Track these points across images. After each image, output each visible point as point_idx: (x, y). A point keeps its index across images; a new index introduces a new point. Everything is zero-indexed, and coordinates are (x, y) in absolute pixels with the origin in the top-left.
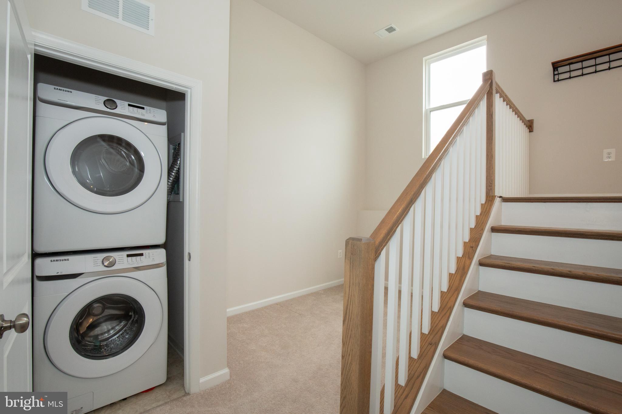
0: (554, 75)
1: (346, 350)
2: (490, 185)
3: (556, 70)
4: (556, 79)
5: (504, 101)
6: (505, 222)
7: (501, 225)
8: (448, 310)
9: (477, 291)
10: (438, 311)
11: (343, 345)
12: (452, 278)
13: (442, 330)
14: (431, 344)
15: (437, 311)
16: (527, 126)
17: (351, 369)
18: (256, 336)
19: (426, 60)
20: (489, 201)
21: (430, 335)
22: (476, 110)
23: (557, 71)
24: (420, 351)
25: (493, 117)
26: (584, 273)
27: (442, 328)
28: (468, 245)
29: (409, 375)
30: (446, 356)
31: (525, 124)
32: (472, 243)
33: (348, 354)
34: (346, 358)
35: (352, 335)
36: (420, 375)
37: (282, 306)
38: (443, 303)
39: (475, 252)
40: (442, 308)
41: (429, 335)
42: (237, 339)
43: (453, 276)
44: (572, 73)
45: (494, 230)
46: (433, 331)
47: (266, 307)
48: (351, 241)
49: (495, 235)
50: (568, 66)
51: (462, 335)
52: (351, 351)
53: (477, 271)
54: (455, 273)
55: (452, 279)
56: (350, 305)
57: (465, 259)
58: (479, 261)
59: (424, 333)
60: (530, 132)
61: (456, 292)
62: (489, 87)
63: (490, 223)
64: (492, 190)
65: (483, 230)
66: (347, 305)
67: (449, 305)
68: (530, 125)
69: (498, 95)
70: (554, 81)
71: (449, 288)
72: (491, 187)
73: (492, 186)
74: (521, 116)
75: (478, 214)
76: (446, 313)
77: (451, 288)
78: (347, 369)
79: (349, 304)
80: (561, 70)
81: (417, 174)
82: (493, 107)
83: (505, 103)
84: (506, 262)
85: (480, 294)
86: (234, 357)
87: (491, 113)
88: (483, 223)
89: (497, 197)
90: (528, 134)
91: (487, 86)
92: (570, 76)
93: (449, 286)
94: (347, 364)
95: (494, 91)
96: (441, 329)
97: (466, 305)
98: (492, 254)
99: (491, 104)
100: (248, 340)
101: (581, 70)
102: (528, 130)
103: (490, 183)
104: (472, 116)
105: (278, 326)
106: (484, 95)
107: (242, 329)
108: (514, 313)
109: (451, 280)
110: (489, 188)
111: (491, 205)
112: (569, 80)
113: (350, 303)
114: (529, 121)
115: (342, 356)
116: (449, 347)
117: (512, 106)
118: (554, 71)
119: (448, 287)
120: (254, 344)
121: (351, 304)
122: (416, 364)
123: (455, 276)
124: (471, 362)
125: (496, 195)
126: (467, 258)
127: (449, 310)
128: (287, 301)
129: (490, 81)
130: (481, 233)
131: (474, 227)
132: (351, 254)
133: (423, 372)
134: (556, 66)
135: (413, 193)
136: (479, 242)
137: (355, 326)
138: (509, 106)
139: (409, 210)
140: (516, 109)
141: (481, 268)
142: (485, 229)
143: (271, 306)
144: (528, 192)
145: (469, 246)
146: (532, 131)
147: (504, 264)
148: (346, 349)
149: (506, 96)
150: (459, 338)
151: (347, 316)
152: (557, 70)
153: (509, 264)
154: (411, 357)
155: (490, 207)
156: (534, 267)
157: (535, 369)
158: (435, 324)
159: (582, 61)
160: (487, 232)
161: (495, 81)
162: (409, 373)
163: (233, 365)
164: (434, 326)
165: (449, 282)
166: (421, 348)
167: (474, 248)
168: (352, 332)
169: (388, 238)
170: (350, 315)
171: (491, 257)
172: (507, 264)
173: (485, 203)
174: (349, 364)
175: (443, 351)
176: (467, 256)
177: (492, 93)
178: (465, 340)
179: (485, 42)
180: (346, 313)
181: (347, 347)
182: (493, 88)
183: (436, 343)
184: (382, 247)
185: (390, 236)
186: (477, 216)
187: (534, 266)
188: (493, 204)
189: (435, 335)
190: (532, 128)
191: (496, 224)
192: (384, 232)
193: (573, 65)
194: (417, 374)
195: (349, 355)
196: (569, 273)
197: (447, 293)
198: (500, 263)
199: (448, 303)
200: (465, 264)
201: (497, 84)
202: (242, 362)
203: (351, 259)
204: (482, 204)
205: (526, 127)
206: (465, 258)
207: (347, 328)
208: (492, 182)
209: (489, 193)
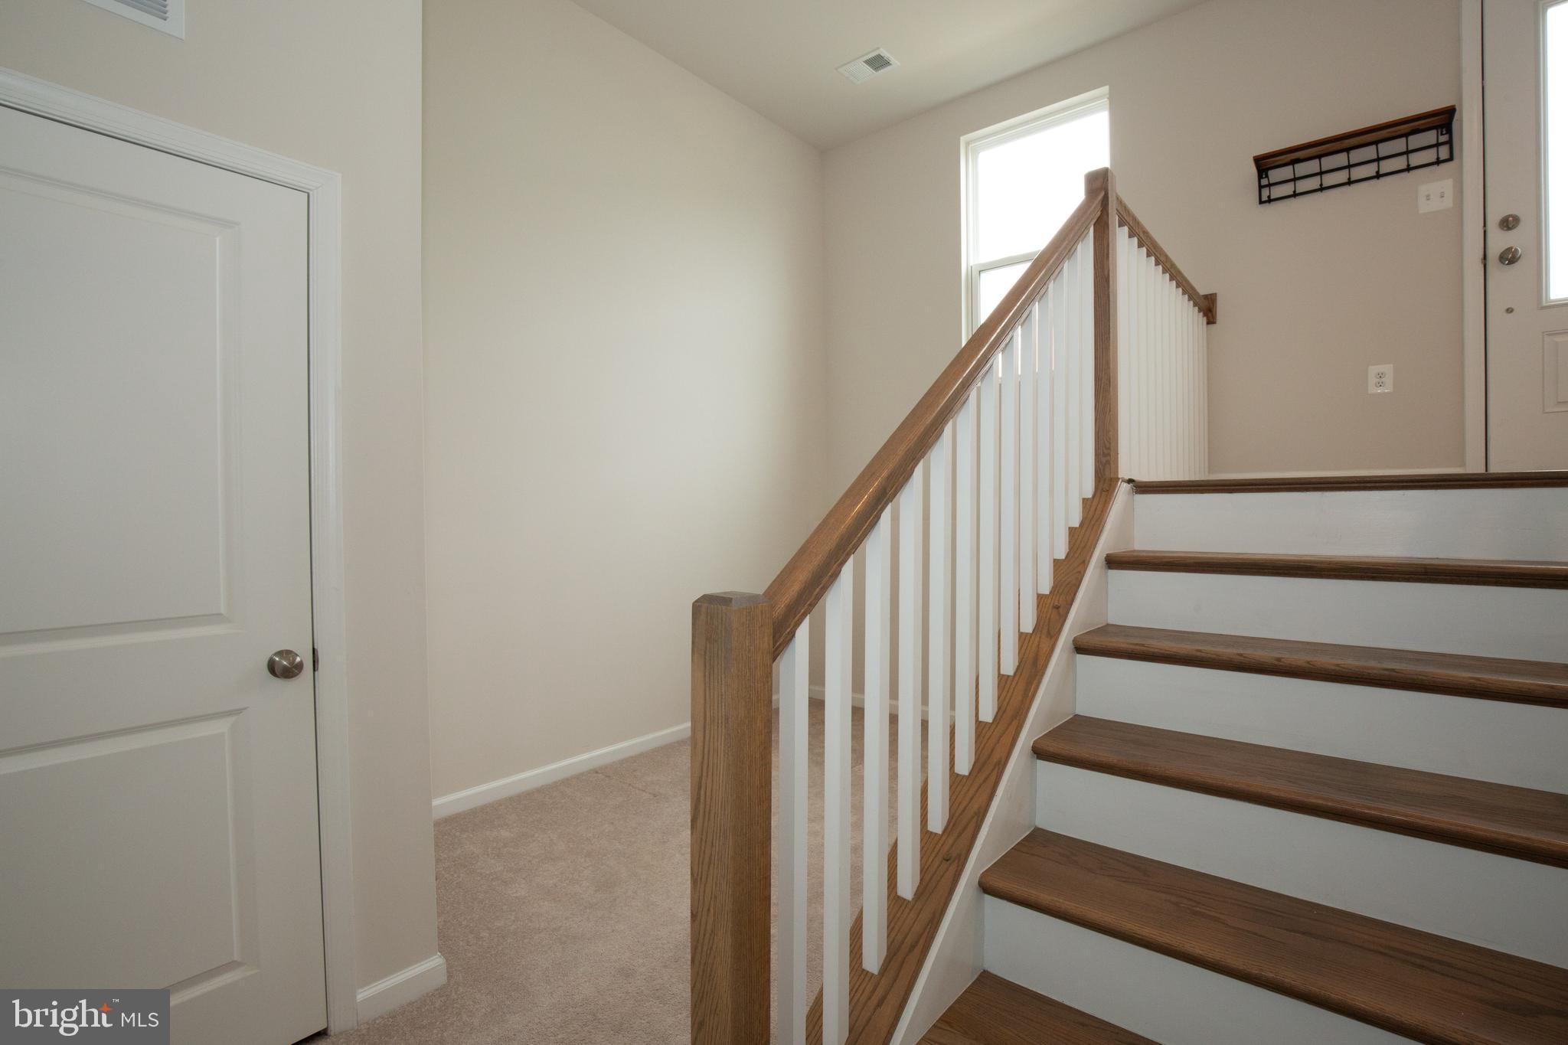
0: (1261, 187)
1: (701, 898)
2: (1106, 452)
3: (1264, 176)
4: (1265, 198)
5: (1140, 245)
6: (1144, 543)
7: (1134, 551)
8: (993, 770)
9: (1071, 716)
10: (970, 774)
11: (694, 883)
12: (1007, 686)
13: (977, 822)
14: (947, 860)
15: (967, 773)
16: (1200, 310)
17: (714, 947)
18: (530, 861)
19: (968, 144)
20: (1103, 490)
21: (948, 837)
22: (1066, 265)
23: (1266, 179)
24: (921, 880)
25: (1111, 283)
26: (1308, 662)
27: (976, 817)
28: (1049, 601)
29: (891, 944)
30: (986, 888)
31: (1195, 305)
32: (1058, 597)
33: (706, 909)
34: (701, 920)
35: (713, 858)
36: (917, 942)
37: (609, 777)
38: (981, 752)
39: (1065, 620)
40: (978, 766)
41: (944, 838)
42: (478, 871)
43: (1008, 683)
44: (1298, 183)
45: (1113, 562)
46: (954, 825)
47: (566, 782)
48: (705, 605)
49: (1116, 575)
50: (1291, 167)
51: (1033, 828)
52: (711, 898)
53: (1071, 667)
54: (1015, 674)
55: (1006, 689)
56: (707, 776)
57: (1040, 637)
58: (1075, 641)
59: (931, 833)
60: (1209, 323)
61: (1015, 723)
62: (1099, 208)
63: (1106, 544)
64: (1109, 464)
65: (1085, 564)
66: (701, 778)
67: (995, 758)
68: (1208, 308)
69: (1126, 229)
70: (1261, 202)
71: (997, 713)
72: (1109, 458)
73: (1109, 455)
74: (1186, 285)
75: (1076, 524)
76: (990, 774)
77: (1004, 712)
78: (705, 949)
79: (704, 774)
80: (1275, 175)
81: (902, 424)
82: (1110, 258)
83: (1144, 250)
84: (1136, 641)
85: (1079, 725)
86: (464, 923)
87: (1106, 273)
88: (1085, 546)
89: (1123, 481)
90: (1205, 329)
91: (1094, 205)
92: (1295, 192)
93: (999, 709)
94: (704, 935)
95: (1114, 219)
96: (975, 820)
97: (1040, 752)
98: (1110, 622)
99: (1106, 251)
100: (507, 871)
101: (1318, 177)
102: (1205, 318)
103: (1105, 446)
104: (1054, 280)
105: (593, 828)
106: (1087, 228)
107: (495, 844)
108: (1149, 768)
109: (1004, 693)
110: (1104, 460)
111: (1106, 501)
112: (1292, 200)
113: (707, 772)
114: (1206, 297)
115: (692, 913)
116: (995, 863)
117: (1162, 258)
118: (1260, 177)
119: (996, 710)
120: (524, 881)
121: (710, 773)
122: (909, 914)
123: (1015, 682)
124: (1045, 898)
125: (1119, 476)
126: (1044, 636)
127: (996, 769)
128: (622, 762)
129: (1103, 194)
130: (1080, 572)
131: (1064, 558)
132: (707, 639)
133: (926, 933)
134: (1264, 164)
135: (885, 474)
136: (1075, 594)
137: (720, 833)
138: (1153, 258)
139: (878, 517)
140: (1173, 265)
141: (1080, 657)
142: (1089, 561)
143: (578, 777)
144: (1207, 470)
145: (1052, 604)
146: (1214, 322)
147: (1132, 647)
148: (702, 894)
149: (1146, 233)
150: (1022, 838)
151: (702, 806)
152: (1267, 176)
153: (1143, 645)
154: (899, 897)
155: (1104, 506)
156: (1200, 651)
157: (1195, 904)
158: (962, 807)
159: (1319, 157)
160: (1095, 567)
161: (1114, 195)
162: (891, 939)
163: (461, 943)
164: (959, 811)
165: (999, 698)
166: (924, 870)
167: (1061, 610)
168: (714, 849)
169: (815, 593)
170: (708, 803)
171: (1107, 629)
172: (1137, 647)
173: (1094, 496)
174: (708, 935)
175: (979, 875)
176: (1045, 631)
177: (1107, 225)
178: (1039, 841)
179: (1106, 101)
180: (698, 799)
181: (702, 890)
182: (1110, 211)
183: (959, 855)
184: (796, 618)
185: (821, 586)
186: (1072, 530)
187: (1200, 648)
188: (1110, 499)
189: (960, 834)
190: (1212, 315)
191: (1119, 549)
192: (802, 577)
193: (1301, 164)
194: (909, 940)
195: (709, 910)
196: (1276, 663)
197: (994, 726)
198: (1123, 646)
199: (992, 751)
200: (1038, 651)
201: (1120, 202)
202: (485, 934)
203: (705, 652)
204: (1085, 501)
205: (1199, 312)
206: (1038, 635)
207: (702, 839)
208: (1110, 443)
209: (1104, 470)
